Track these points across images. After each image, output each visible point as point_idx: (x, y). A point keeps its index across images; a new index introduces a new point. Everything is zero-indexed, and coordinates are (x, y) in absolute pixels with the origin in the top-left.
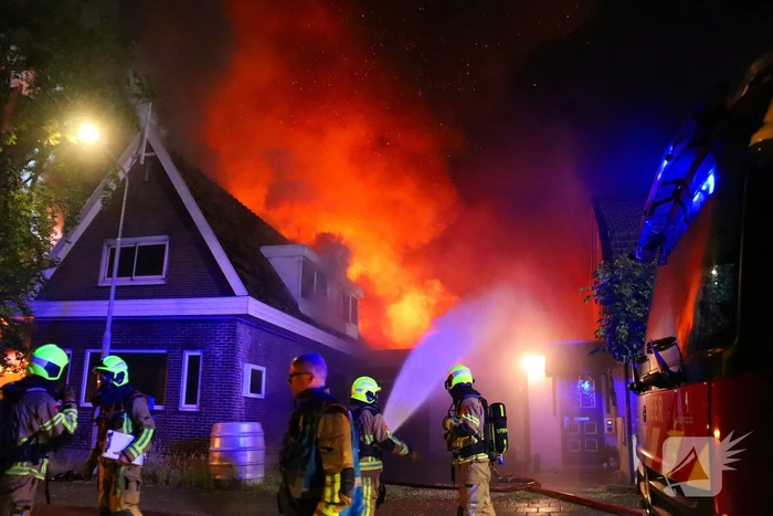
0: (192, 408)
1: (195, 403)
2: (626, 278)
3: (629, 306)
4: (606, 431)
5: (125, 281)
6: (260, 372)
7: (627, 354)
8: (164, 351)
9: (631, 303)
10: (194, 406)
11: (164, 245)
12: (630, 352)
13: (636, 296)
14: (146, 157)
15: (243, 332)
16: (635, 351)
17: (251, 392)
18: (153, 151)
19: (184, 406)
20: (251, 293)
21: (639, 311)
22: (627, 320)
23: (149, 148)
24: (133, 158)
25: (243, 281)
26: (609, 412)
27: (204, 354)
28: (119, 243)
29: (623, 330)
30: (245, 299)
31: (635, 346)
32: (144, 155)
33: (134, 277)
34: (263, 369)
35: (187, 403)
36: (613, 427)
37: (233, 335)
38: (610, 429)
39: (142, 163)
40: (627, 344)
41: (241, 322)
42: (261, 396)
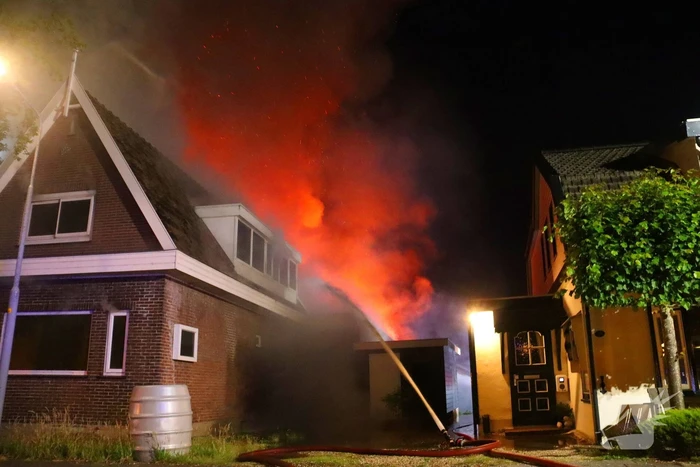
0: (118, 372)
1: (121, 367)
2: (595, 212)
3: (601, 243)
5: (46, 239)
6: (192, 334)
7: (598, 297)
8: (88, 313)
9: (603, 239)
10: (120, 370)
11: (89, 201)
12: (602, 295)
13: (609, 230)
14: (70, 110)
15: (172, 289)
16: (607, 293)
17: (182, 354)
18: (78, 103)
19: (109, 371)
20: (180, 248)
21: (613, 248)
22: (600, 260)
23: (74, 100)
24: (58, 111)
25: (173, 236)
26: (560, 369)
27: (131, 315)
29: (595, 269)
30: (173, 253)
31: (608, 288)
32: (68, 106)
33: (57, 235)
34: (196, 330)
35: (111, 367)
36: (566, 384)
37: (161, 293)
38: (562, 387)
39: (66, 114)
40: (599, 285)
41: (170, 279)
42: (194, 359)
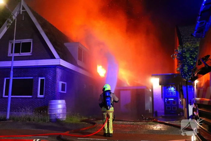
0: (42, 96)
1: (43, 95)
2: (187, 51)
3: (188, 60)
4: (179, 104)
5: (17, 55)
7: (187, 76)
8: (32, 78)
9: (189, 59)
10: (43, 96)
11: (31, 42)
12: (188, 76)
15: (58, 71)
17: (62, 91)
18: (25, 9)
19: (39, 96)
20: (61, 58)
21: (192, 62)
22: (188, 65)
23: (23, 8)
24: (18, 12)
25: (58, 54)
26: (180, 97)
27: (46, 78)
28: (15, 41)
29: (186, 68)
30: (59, 60)
31: (190, 74)
32: (22, 11)
33: (21, 53)
34: (66, 83)
35: (40, 94)
36: (182, 102)
37: (55, 72)
38: (181, 103)
39: (21, 13)
40: (187, 73)
41: (58, 67)
42: (65, 92)
